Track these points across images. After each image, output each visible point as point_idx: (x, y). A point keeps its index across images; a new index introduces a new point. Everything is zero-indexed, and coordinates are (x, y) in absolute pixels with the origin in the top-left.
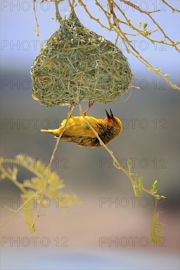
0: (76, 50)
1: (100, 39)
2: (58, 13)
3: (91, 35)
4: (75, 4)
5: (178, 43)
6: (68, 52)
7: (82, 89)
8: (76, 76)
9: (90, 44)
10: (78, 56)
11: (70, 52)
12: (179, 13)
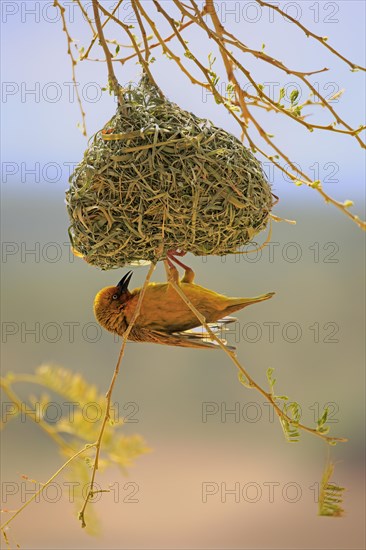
0: (151, 150)
1: (200, 126)
2: (112, 77)
3: (184, 119)
4: (150, 58)
5: (362, 128)
6: (136, 155)
7: (168, 230)
8: (154, 202)
9: (179, 136)
10: (155, 162)
11: (140, 154)
12: (364, 72)
